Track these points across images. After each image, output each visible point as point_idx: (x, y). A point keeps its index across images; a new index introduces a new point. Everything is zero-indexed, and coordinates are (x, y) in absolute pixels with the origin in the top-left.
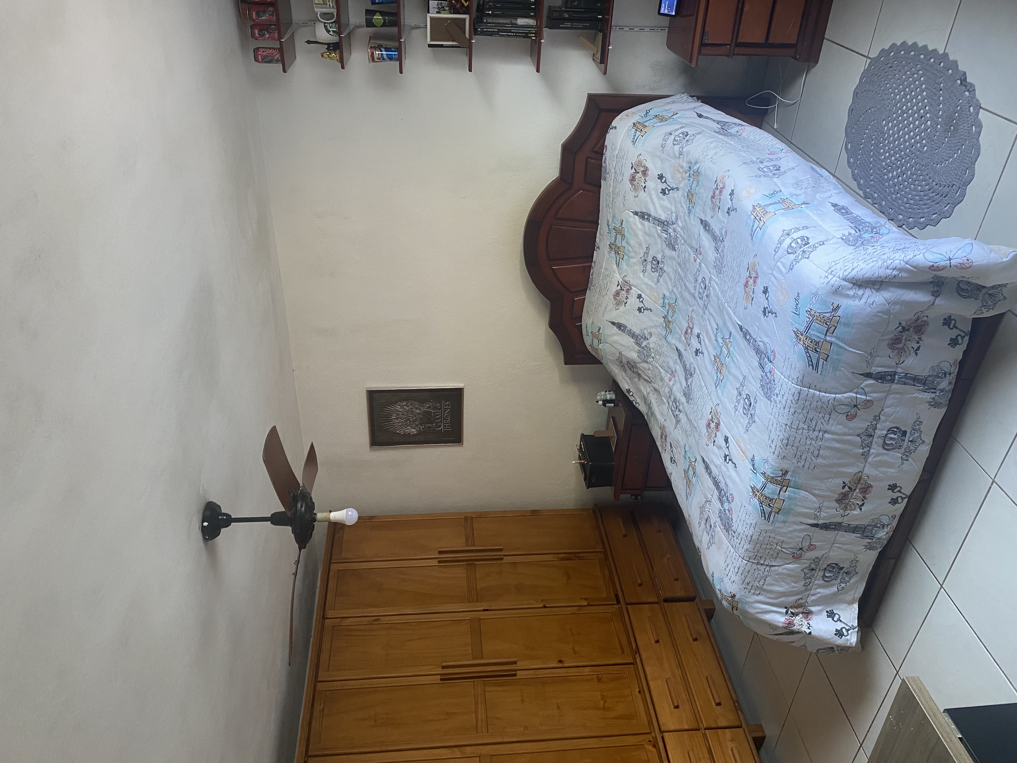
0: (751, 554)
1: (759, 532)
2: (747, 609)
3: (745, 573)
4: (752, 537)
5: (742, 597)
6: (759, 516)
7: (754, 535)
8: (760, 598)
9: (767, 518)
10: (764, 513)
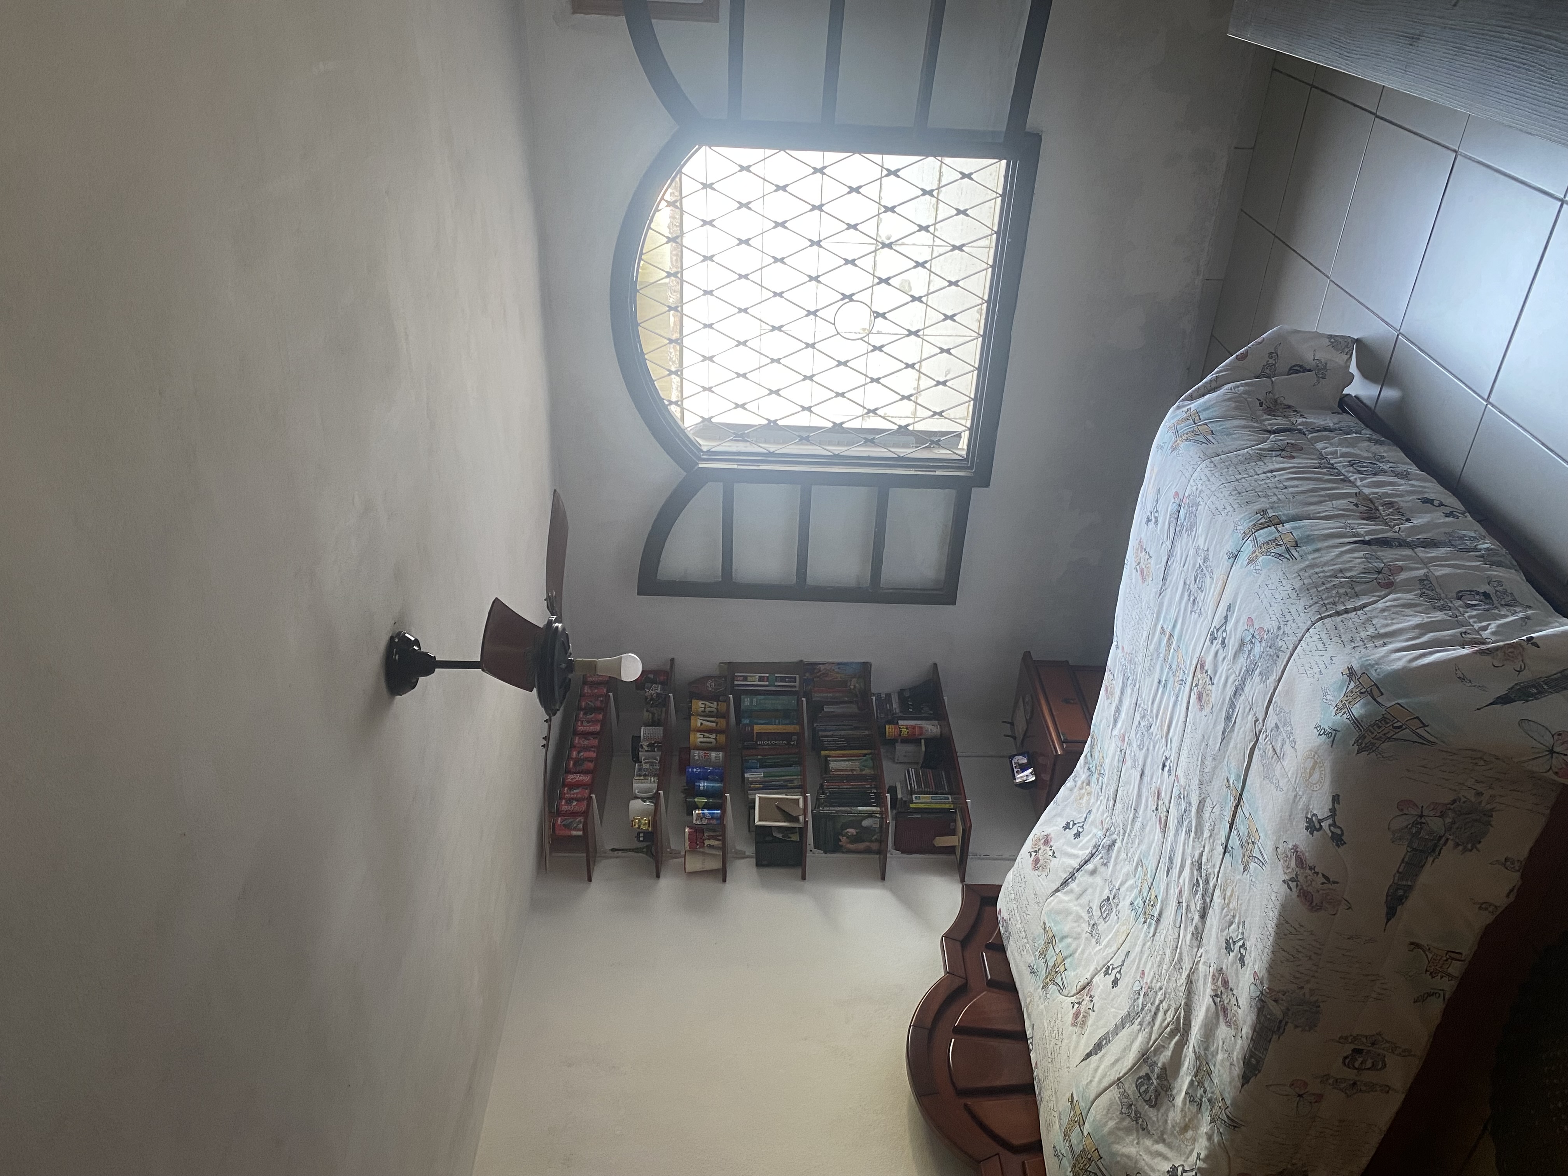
0: (1315, 608)
1: (1295, 577)
2: (1389, 668)
3: (1333, 632)
4: (1294, 589)
5: (1363, 659)
6: (1279, 563)
7: (1294, 584)
8: (1390, 647)
9: (1289, 557)
10: (1281, 555)
